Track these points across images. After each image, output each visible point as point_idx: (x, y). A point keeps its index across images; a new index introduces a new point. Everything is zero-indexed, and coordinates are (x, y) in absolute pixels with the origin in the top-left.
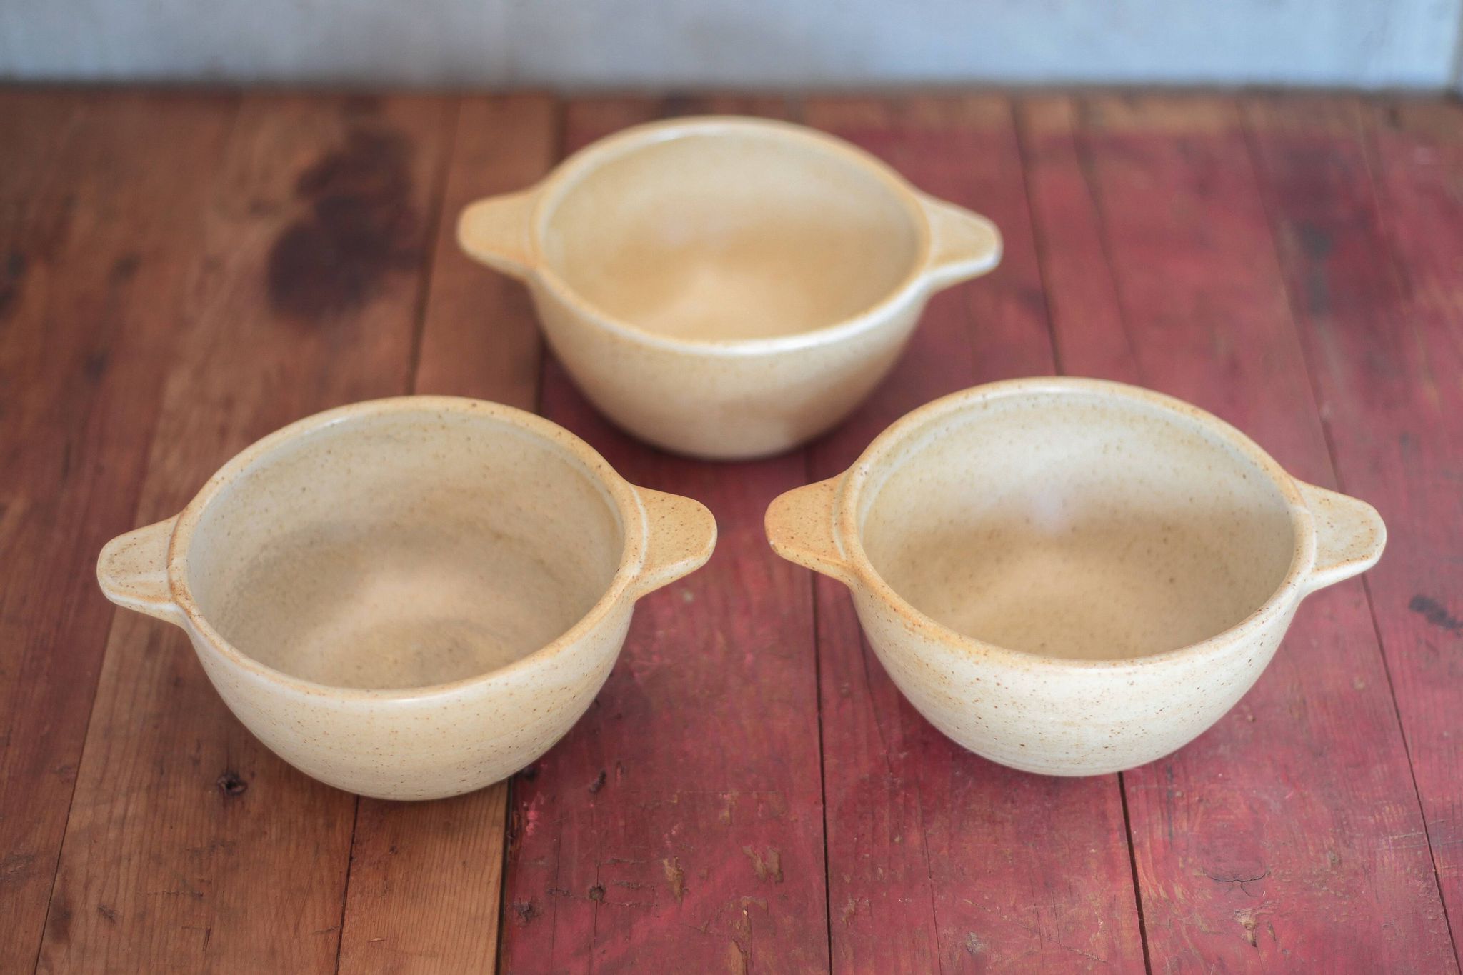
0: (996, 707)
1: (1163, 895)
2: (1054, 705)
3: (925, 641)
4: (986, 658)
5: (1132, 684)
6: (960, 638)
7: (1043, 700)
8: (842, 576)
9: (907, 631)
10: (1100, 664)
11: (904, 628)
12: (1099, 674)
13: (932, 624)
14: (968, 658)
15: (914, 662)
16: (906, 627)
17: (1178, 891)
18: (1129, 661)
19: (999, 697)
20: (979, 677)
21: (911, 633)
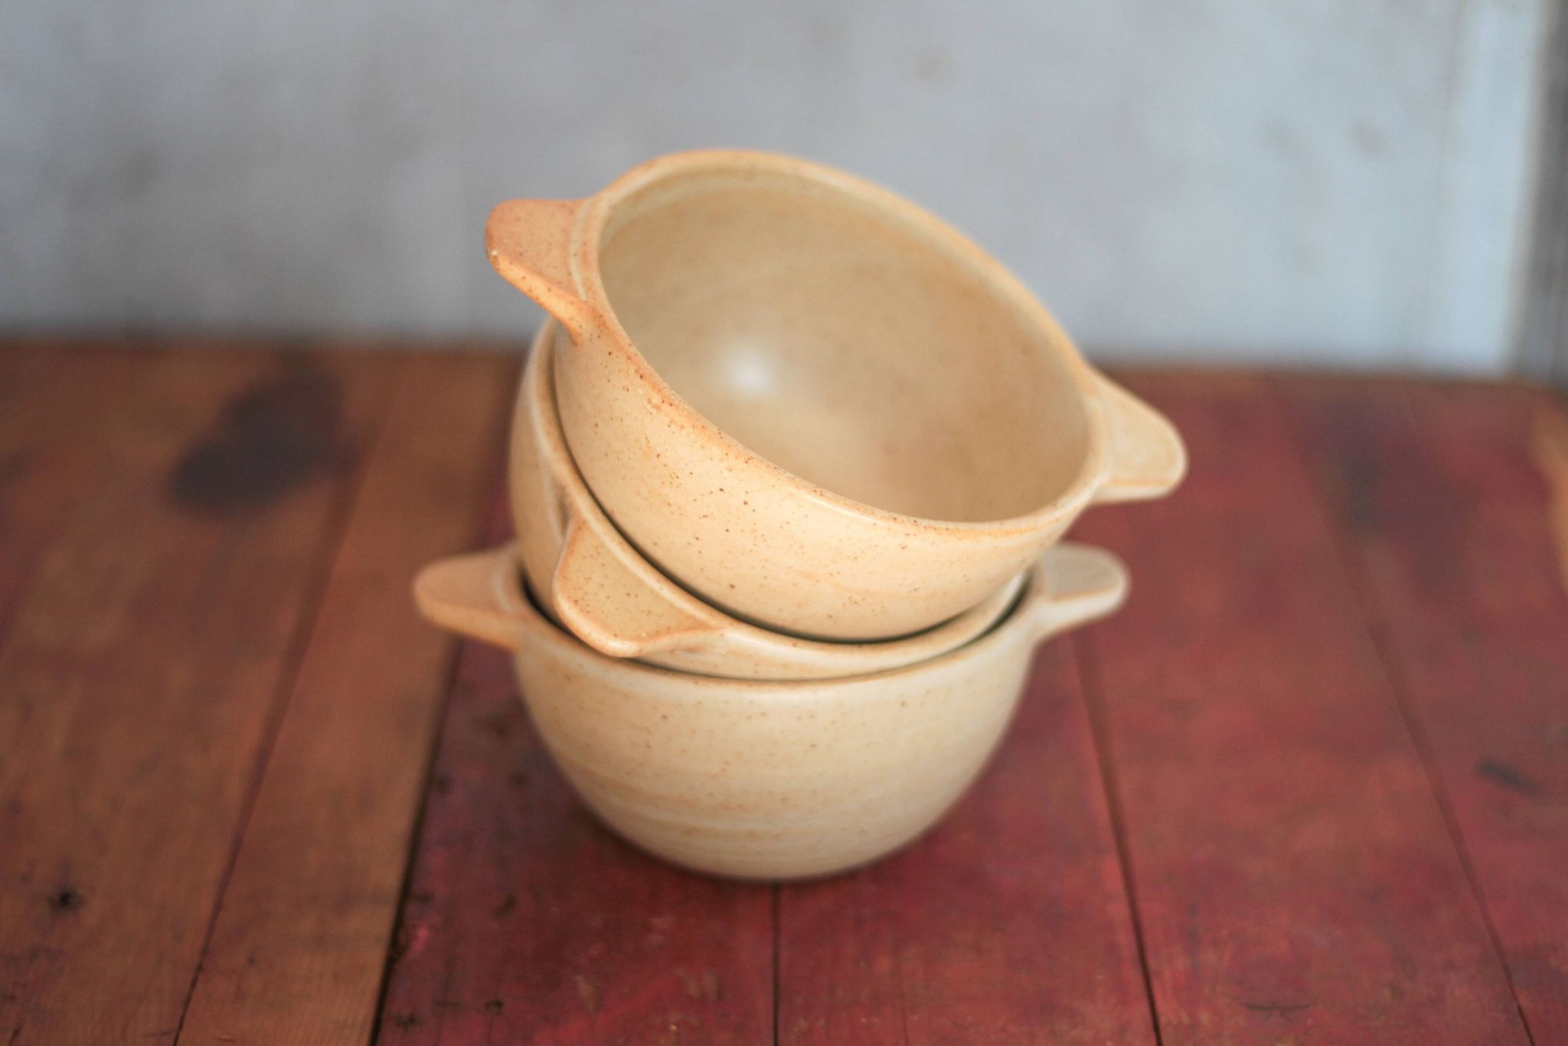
0: (727, 531)
1: (1186, 1020)
2: (802, 547)
3: (669, 426)
4: (745, 465)
5: (903, 548)
6: (720, 433)
7: (792, 537)
8: (571, 319)
9: (649, 407)
10: (879, 512)
11: (645, 403)
12: (875, 524)
13: (686, 407)
14: (722, 460)
15: (640, 448)
16: (650, 401)
17: (1205, 1017)
18: (912, 519)
19: (739, 519)
20: (723, 488)
21: (654, 411)
